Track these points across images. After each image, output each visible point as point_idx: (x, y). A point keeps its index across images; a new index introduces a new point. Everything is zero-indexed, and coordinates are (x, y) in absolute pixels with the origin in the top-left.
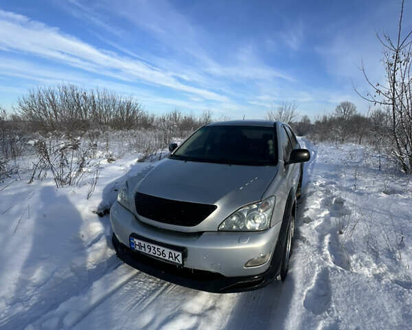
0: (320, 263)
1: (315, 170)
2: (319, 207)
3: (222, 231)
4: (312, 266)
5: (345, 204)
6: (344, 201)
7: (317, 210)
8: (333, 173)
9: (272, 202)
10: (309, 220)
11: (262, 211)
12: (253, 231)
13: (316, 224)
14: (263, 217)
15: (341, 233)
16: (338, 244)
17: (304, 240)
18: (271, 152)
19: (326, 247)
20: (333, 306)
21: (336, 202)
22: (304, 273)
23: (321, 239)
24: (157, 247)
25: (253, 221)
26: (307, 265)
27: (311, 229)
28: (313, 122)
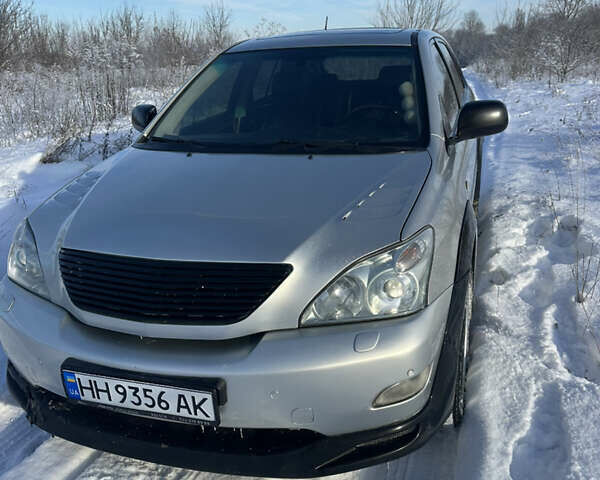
0: (538, 375)
1: (504, 153)
2: (523, 242)
3: (311, 326)
4: (521, 383)
5: (583, 231)
6: (582, 222)
7: (519, 250)
8: (549, 157)
9: (428, 241)
10: (503, 277)
11: (403, 266)
12: (385, 319)
13: (521, 283)
14: (407, 281)
15: (580, 300)
16: (575, 326)
17: (496, 325)
18: (411, 115)
19: (549, 337)
20: (577, 468)
21: (562, 226)
22: (505, 403)
23: (536, 317)
24: (141, 386)
25: (384, 294)
26: (511, 383)
27: (509, 297)
28: (490, 28)
